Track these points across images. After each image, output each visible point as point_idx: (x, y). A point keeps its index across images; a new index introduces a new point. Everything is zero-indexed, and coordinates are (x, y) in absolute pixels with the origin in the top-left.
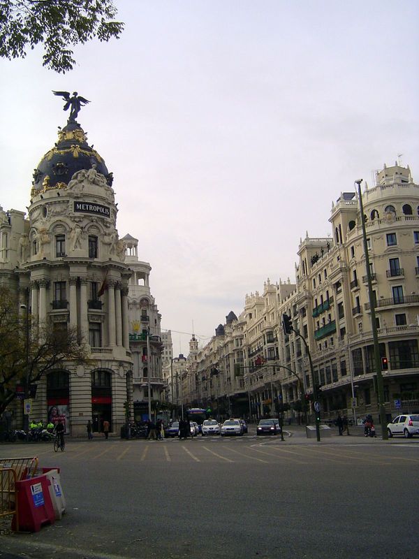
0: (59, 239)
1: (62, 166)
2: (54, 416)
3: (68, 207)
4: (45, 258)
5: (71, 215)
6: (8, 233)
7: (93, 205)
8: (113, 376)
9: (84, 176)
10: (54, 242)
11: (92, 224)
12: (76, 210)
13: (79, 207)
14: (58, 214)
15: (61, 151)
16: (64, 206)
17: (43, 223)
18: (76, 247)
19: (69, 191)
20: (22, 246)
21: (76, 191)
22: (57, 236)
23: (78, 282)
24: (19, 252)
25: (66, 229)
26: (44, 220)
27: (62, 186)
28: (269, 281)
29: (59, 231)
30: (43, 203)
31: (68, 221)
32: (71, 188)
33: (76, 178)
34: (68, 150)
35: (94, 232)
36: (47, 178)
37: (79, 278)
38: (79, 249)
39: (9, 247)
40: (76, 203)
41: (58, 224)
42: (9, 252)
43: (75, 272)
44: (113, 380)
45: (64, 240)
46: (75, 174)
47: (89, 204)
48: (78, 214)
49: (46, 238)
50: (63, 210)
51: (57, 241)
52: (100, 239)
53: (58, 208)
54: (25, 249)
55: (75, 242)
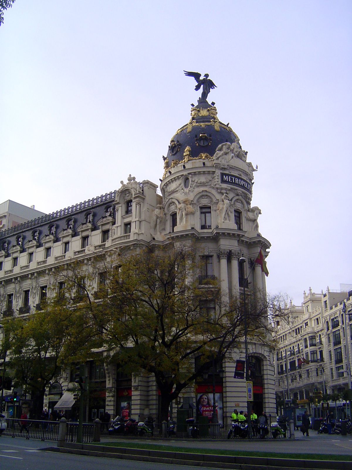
0: (204, 210)
1: (205, 137)
2: (204, 406)
3: (213, 178)
4: (193, 228)
5: (217, 186)
6: (142, 204)
7: (239, 178)
8: (265, 363)
9: (228, 148)
10: (198, 213)
11: (237, 197)
12: (223, 181)
13: (226, 178)
14: (203, 184)
15: (202, 124)
16: (209, 177)
17: (186, 194)
18: (225, 219)
19: (215, 162)
20: (157, 217)
21: (223, 162)
22: (201, 208)
23: (229, 256)
24: (153, 224)
25: (211, 201)
26: (186, 190)
27: (206, 157)
28: (310, 290)
29: (205, 202)
30: (185, 173)
31: (214, 192)
32: (218, 158)
33: (220, 150)
34: (209, 124)
35: (239, 206)
36: (188, 148)
37: (230, 251)
38: (227, 221)
39: (143, 218)
40: (222, 175)
41: (204, 195)
42: (143, 223)
43: (226, 244)
44: (265, 368)
45: (210, 212)
46: (220, 146)
47: (235, 177)
48: (224, 186)
49: (190, 208)
50: (208, 180)
51: (201, 213)
52: (244, 215)
53: (203, 179)
54: (161, 222)
55: (224, 213)
